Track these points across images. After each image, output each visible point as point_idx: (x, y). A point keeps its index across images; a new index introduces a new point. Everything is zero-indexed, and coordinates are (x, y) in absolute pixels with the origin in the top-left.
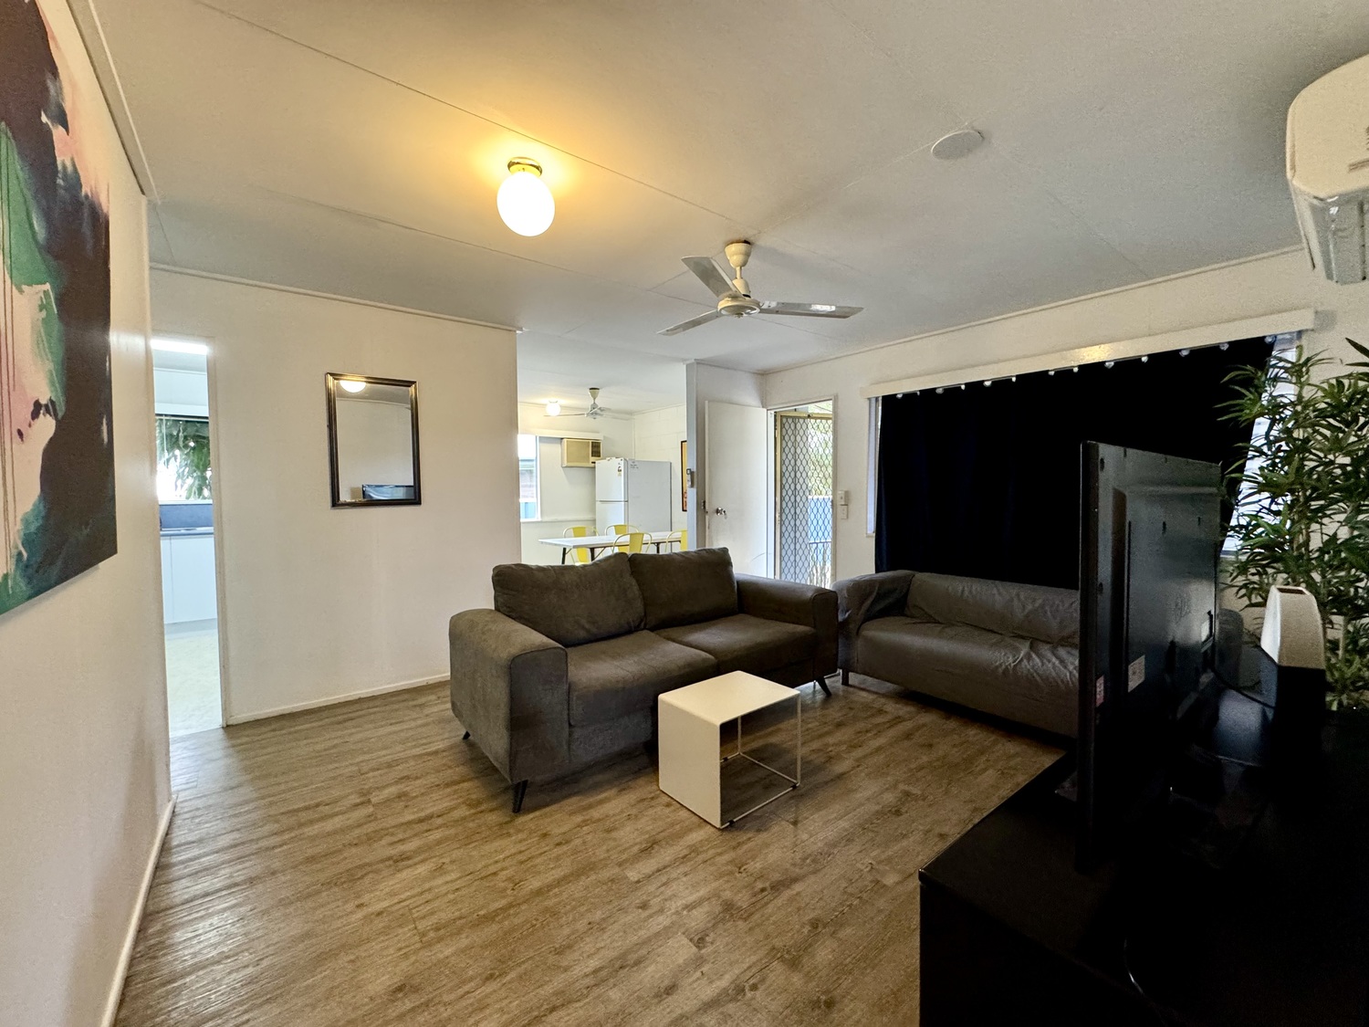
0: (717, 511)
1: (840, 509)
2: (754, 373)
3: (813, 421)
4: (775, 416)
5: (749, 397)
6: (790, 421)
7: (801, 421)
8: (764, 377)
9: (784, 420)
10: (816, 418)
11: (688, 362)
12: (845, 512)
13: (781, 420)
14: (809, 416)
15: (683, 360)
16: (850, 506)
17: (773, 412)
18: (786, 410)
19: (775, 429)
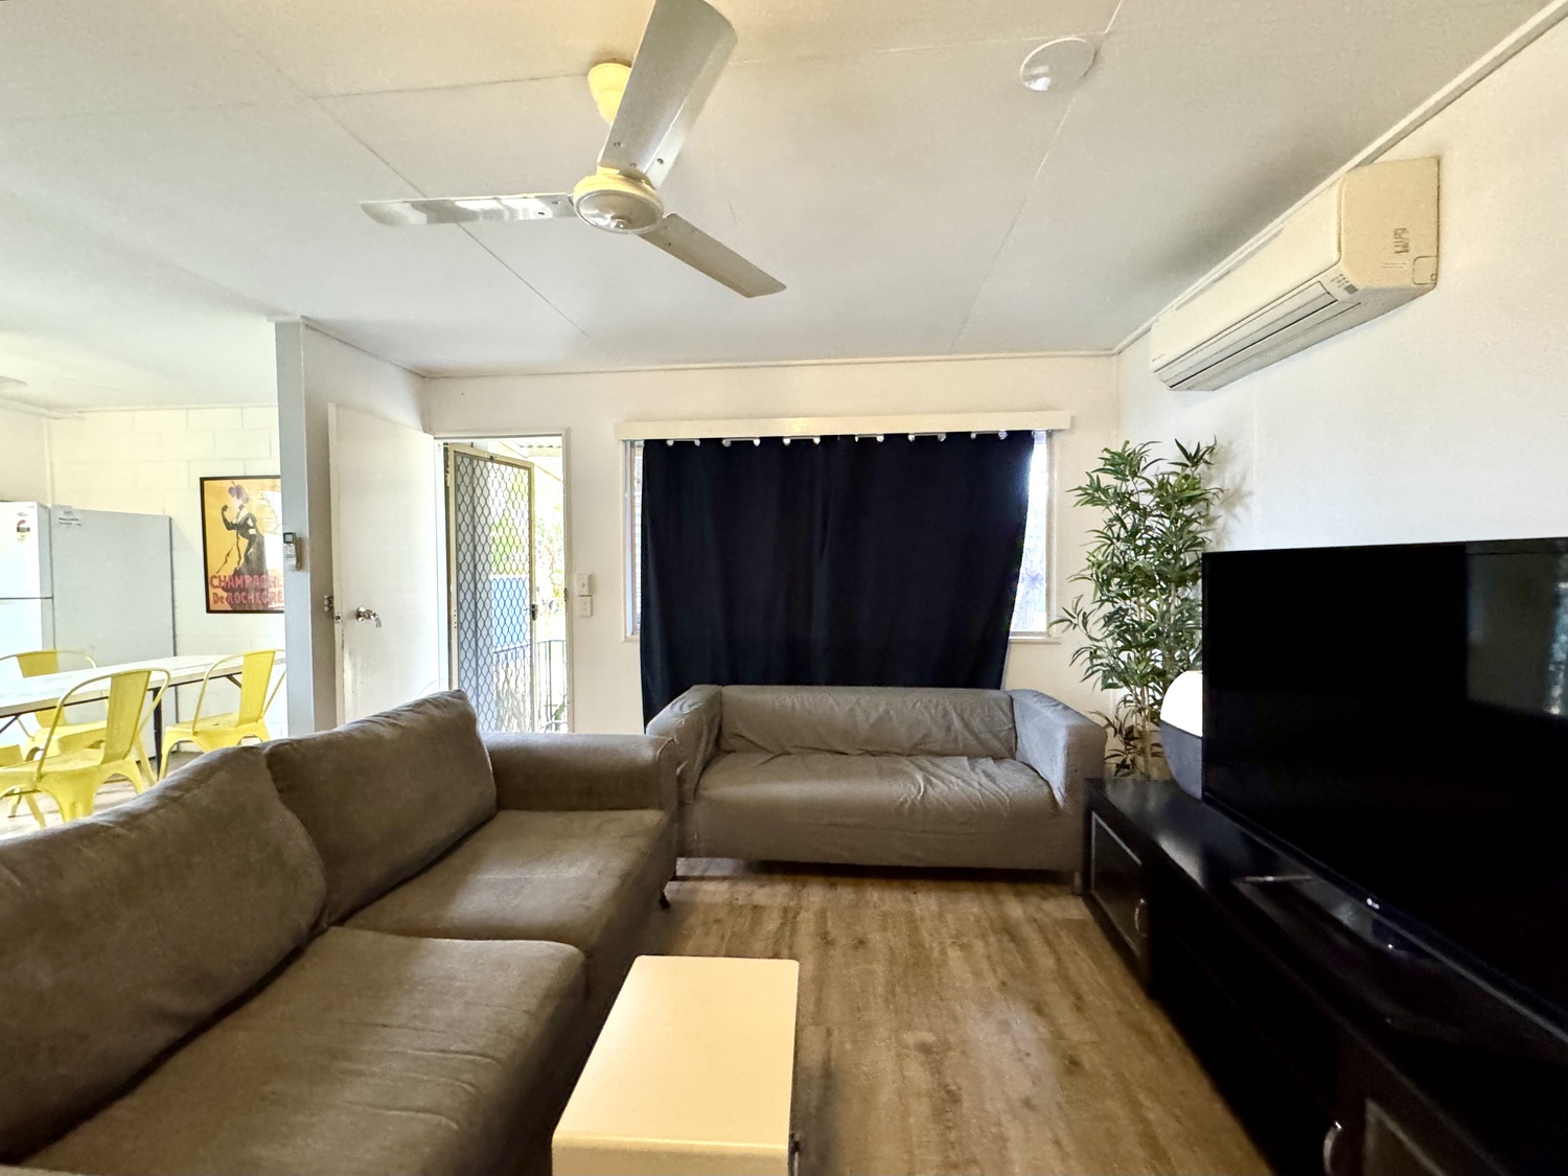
0: (358, 615)
1: (577, 602)
2: (411, 372)
3: (496, 466)
4: (446, 450)
5: (400, 411)
6: (467, 461)
7: (482, 463)
8: (427, 380)
9: (459, 460)
10: (500, 463)
11: (281, 319)
12: (588, 606)
13: (455, 458)
14: (491, 459)
15: (270, 313)
16: (598, 598)
17: (441, 442)
18: (462, 443)
19: (446, 472)
